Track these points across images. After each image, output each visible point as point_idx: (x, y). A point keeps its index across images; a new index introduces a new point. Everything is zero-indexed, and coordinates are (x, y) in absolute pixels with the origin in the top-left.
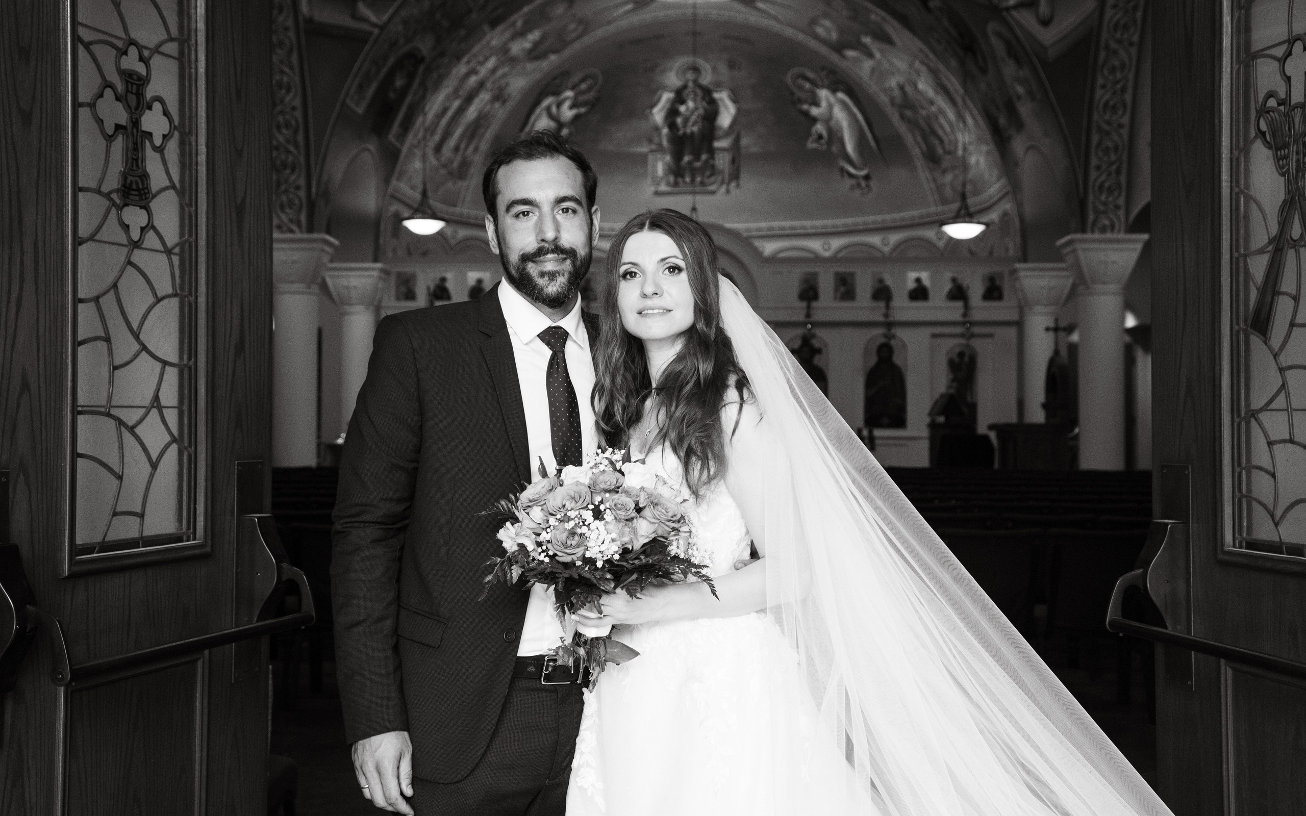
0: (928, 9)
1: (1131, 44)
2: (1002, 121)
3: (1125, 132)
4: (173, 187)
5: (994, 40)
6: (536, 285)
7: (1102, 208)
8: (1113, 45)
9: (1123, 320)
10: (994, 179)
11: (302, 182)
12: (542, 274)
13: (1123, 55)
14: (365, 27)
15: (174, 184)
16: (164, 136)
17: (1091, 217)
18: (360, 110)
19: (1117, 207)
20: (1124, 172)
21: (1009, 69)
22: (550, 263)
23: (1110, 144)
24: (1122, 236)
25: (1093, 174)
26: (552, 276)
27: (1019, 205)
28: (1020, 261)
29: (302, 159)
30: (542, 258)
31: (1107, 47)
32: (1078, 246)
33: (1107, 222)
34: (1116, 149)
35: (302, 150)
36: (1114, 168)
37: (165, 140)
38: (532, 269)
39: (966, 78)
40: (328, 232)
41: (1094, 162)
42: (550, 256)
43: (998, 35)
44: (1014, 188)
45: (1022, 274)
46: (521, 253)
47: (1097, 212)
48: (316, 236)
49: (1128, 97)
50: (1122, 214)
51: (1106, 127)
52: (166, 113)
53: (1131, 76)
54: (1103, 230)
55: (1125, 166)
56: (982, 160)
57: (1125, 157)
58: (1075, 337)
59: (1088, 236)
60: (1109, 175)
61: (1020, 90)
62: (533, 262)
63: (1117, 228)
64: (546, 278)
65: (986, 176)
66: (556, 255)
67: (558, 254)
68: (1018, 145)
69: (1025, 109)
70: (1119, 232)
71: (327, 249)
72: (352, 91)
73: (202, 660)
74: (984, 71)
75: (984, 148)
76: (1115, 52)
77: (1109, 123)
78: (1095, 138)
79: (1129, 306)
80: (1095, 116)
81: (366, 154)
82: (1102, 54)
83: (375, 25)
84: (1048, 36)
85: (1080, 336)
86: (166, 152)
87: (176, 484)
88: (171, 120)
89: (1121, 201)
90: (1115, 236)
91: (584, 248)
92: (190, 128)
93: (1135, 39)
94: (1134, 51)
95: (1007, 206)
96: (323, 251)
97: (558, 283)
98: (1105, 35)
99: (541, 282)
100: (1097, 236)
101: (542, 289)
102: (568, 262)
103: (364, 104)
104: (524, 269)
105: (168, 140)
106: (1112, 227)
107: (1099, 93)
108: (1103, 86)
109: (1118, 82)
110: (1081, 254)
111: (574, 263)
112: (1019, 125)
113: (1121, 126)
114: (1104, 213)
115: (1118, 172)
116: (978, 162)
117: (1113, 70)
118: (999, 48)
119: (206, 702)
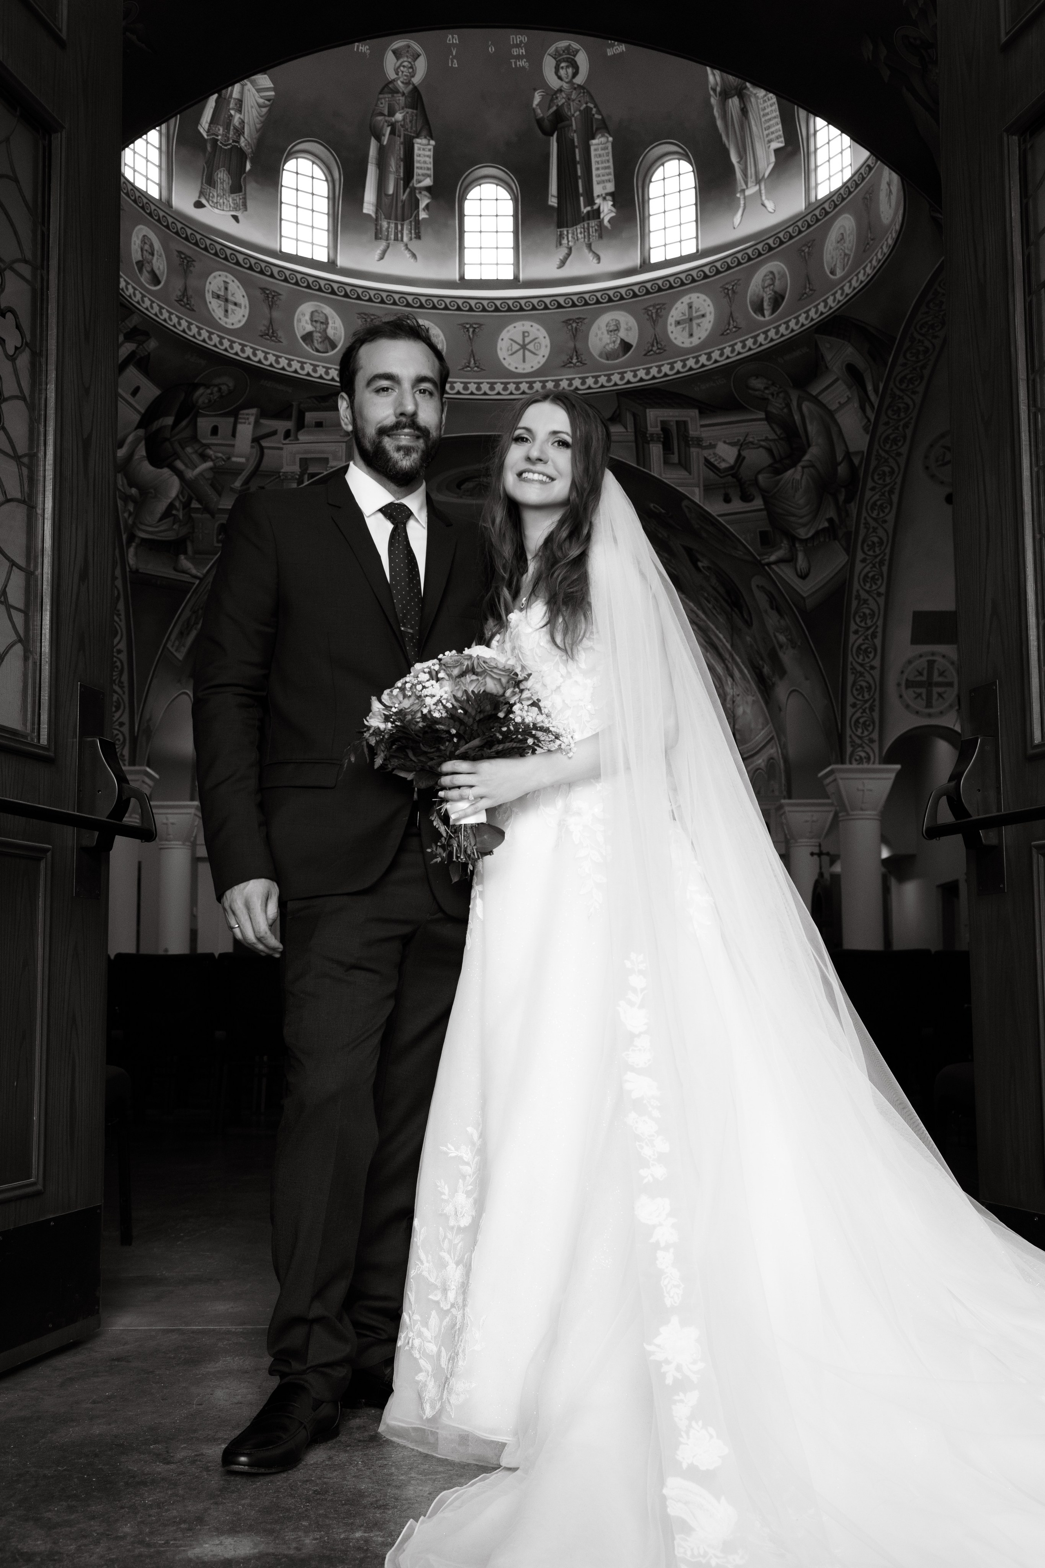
0: (698, 569)
1: (879, 594)
2: (766, 670)
3: (876, 673)
4: (24, 399)
5: (758, 594)
6: (391, 458)
7: (858, 741)
8: (864, 595)
9: (879, 853)
10: (760, 727)
11: (125, 719)
12: (399, 449)
13: (872, 604)
14: (185, 578)
15: (24, 395)
16: (16, 348)
17: (849, 750)
18: (180, 656)
19: (872, 741)
20: (877, 709)
21: (772, 620)
22: (405, 439)
23: (864, 684)
24: (877, 766)
25: (850, 711)
26: (407, 451)
27: (784, 747)
28: (784, 798)
29: (126, 698)
30: (399, 431)
31: (858, 597)
32: (839, 775)
33: (863, 754)
34: (869, 688)
35: (126, 690)
36: (867, 705)
37: (17, 352)
38: (388, 443)
39: (733, 632)
40: (149, 766)
41: (850, 700)
42: (406, 430)
43: (761, 588)
44: (779, 730)
45: (787, 809)
46: (379, 426)
47: (854, 745)
48: (137, 768)
49: (878, 642)
50: (876, 746)
51: (859, 668)
52: (18, 327)
53: (880, 623)
54: (860, 761)
55: (877, 703)
56: (748, 710)
57: (877, 696)
58: (837, 868)
59: (847, 766)
60: (864, 711)
61: (782, 638)
62: (389, 436)
63: (872, 759)
64: (402, 453)
65: (753, 726)
66: (412, 431)
67: (415, 430)
68: (781, 691)
69: (787, 657)
70: (874, 763)
71: (147, 780)
72: (173, 637)
73: (44, 860)
74: (749, 624)
75: (750, 699)
76: (865, 601)
77: (862, 665)
78: (850, 678)
79: (885, 840)
80: (850, 659)
81: (185, 696)
82: (854, 603)
83: (196, 577)
84: (805, 588)
85: (842, 869)
86: (18, 362)
87: (21, 684)
88: (23, 336)
89: (875, 736)
90: (870, 766)
91: (436, 430)
92: (41, 351)
93: (882, 590)
94: (881, 601)
95: (772, 751)
96: (143, 782)
97: (412, 459)
98: (856, 586)
99: (396, 456)
100: (855, 766)
101: (397, 462)
102: (421, 441)
103: (184, 650)
104: (380, 442)
105: (21, 353)
106: (868, 759)
107: (852, 637)
108: (856, 632)
109: (868, 628)
110: (840, 782)
111: (426, 443)
112: (782, 672)
113: (872, 668)
114: (861, 746)
115: (872, 709)
116: (744, 712)
117: (864, 617)
118: (762, 601)
119: (48, 903)
